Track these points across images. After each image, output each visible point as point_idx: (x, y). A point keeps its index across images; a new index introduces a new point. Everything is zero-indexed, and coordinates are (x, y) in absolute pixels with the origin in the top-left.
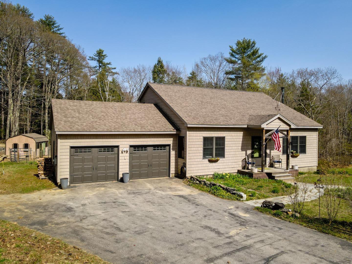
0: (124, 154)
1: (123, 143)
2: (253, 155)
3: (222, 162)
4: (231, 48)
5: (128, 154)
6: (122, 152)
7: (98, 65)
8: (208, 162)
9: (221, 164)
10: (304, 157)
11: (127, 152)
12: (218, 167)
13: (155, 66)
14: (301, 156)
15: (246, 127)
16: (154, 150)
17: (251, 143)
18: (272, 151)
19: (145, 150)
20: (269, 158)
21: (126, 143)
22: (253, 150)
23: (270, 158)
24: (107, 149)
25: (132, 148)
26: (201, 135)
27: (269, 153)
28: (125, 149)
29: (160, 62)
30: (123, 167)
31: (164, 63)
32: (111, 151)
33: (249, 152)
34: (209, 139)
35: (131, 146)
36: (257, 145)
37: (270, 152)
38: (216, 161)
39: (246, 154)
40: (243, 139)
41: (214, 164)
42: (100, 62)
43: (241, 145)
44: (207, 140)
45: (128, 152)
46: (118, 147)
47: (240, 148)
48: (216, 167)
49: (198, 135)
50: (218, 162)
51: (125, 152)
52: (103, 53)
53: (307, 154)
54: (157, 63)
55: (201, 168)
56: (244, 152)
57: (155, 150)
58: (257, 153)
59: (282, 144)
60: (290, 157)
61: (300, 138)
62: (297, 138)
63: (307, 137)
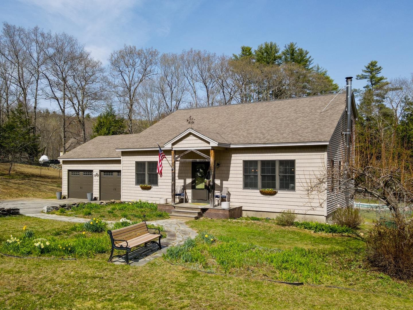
2: (194, 184)
3: (156, 190)
5: (99, 178)
6: (95, 176)
8: (140, 189)
9: (154, 193)
10: (292, 196)
12: (151, 196)
16: (118, 175)
17: (191, 168)
18: (224, 182)
19: (111, 175)
21: (97, 168)
22: (194, 179)
24: (88, 173)
25: (102, 173)
26: (133, 159)
27: (220, 185)
28: (97, 173)
30: (96, 188)
32: (90, 175)
33: (189, 181)
34: (142, 164)
35: (100, 171)
36: (200, 173)
37: (222, 184)
38: (149, 188)
39: (185, 182)
40: (180, 164)
41: (146, 192)
43: (178, 171)
44: (139, 165)
45: (99, 176)
46: (92, 171)
47: (177, 175)
48: (148, 195)
49: (131, 159)
50: (151, 190)
52: (375, 66)
53: (297, 192)
55: (134, 194)
56: (182, 181)
58: (202, 183)
59: (242, 172)
60: (260, 194)
61: (282, 162)
62: (273, 162)
63: (296, 161)
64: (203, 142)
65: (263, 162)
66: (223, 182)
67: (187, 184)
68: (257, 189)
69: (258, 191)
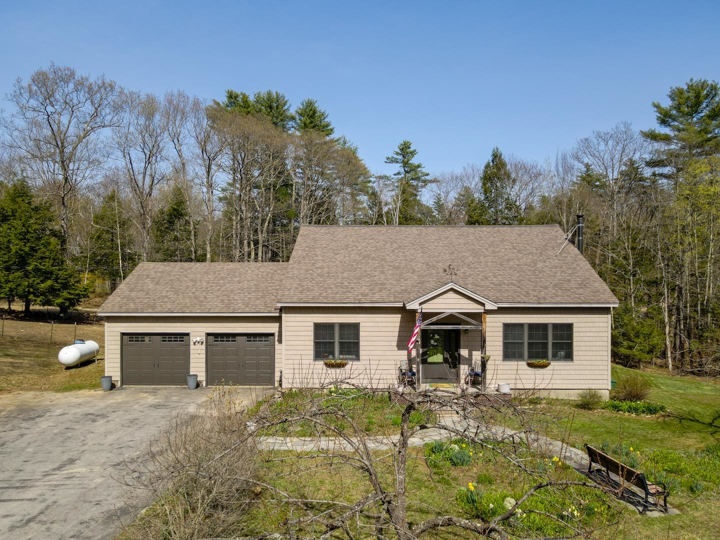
0: (198, 346)
1: (196, 329)
2: (425, 357)
4: (657, 106)
5: (204, 347)
6: (194, 343)
7: (402, 170)
8: (324, 365)
10: (568, 368)
11: (202, 343)
13: (487, 166)
14: (557, 366)
15: (402, 305)
16: (248, 341)
19: (232, 341)
20: (467, 366)
21: (200, 329)
22: (425, 350)
23: (470, 365)
24: (169, 338)
25: (212, 338)
26: (309, 319)
27: (467, 357)
28: (198, 339)
29: (496, 156)
30: (197, 365)
31: (506, 158)
32: (180, 341)
34: (326, 326)
35: (208, 334)
36: (436, 341)
37: (470, 355)
38: (340, 366)
39: (409, 355)
40: (400, 327)
42: (405, 164)
43: (396, 339)
44: (322, 328)
45: (204, 343)
46: (188, 334)
47: (395, 343)
49: (305, 319)
50: (345, 368)
51: (199, 342)
52: (409, 148)
53: (575, 362)
54: (491, 158)
55: (310, 376)
56: (405, 352)
57: (251, 341)
58: (438, 355)
59: (501, 339)
60: (526, 367)
61: (556, 326)
62: (544, 326)
63: (575, 325)
64: (471, 302)
65: (532, 326)
66: (473, 352)
67: (412, 357)
68: (524, 360)
69: (524, 363)
